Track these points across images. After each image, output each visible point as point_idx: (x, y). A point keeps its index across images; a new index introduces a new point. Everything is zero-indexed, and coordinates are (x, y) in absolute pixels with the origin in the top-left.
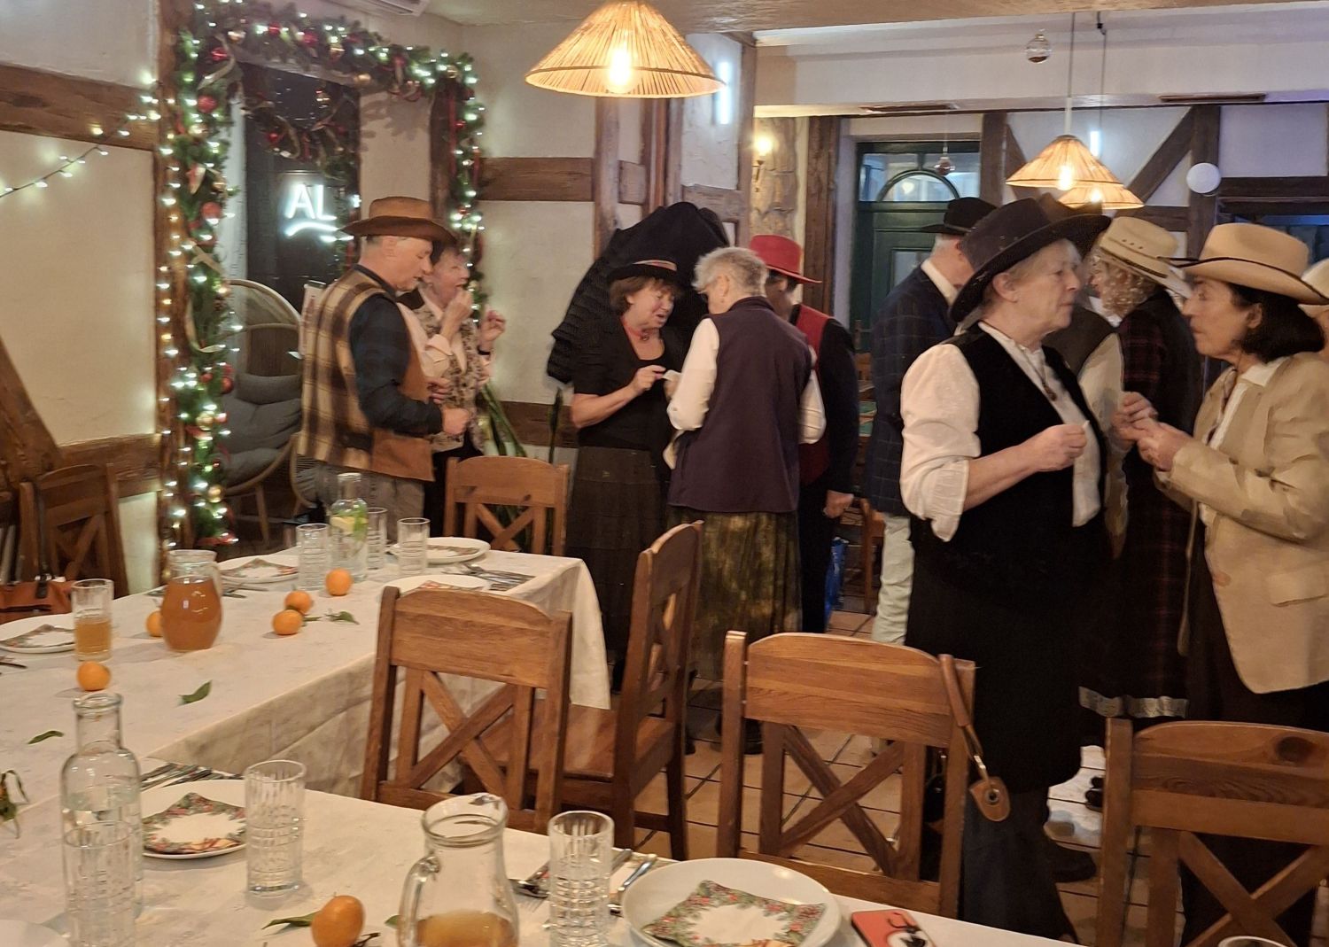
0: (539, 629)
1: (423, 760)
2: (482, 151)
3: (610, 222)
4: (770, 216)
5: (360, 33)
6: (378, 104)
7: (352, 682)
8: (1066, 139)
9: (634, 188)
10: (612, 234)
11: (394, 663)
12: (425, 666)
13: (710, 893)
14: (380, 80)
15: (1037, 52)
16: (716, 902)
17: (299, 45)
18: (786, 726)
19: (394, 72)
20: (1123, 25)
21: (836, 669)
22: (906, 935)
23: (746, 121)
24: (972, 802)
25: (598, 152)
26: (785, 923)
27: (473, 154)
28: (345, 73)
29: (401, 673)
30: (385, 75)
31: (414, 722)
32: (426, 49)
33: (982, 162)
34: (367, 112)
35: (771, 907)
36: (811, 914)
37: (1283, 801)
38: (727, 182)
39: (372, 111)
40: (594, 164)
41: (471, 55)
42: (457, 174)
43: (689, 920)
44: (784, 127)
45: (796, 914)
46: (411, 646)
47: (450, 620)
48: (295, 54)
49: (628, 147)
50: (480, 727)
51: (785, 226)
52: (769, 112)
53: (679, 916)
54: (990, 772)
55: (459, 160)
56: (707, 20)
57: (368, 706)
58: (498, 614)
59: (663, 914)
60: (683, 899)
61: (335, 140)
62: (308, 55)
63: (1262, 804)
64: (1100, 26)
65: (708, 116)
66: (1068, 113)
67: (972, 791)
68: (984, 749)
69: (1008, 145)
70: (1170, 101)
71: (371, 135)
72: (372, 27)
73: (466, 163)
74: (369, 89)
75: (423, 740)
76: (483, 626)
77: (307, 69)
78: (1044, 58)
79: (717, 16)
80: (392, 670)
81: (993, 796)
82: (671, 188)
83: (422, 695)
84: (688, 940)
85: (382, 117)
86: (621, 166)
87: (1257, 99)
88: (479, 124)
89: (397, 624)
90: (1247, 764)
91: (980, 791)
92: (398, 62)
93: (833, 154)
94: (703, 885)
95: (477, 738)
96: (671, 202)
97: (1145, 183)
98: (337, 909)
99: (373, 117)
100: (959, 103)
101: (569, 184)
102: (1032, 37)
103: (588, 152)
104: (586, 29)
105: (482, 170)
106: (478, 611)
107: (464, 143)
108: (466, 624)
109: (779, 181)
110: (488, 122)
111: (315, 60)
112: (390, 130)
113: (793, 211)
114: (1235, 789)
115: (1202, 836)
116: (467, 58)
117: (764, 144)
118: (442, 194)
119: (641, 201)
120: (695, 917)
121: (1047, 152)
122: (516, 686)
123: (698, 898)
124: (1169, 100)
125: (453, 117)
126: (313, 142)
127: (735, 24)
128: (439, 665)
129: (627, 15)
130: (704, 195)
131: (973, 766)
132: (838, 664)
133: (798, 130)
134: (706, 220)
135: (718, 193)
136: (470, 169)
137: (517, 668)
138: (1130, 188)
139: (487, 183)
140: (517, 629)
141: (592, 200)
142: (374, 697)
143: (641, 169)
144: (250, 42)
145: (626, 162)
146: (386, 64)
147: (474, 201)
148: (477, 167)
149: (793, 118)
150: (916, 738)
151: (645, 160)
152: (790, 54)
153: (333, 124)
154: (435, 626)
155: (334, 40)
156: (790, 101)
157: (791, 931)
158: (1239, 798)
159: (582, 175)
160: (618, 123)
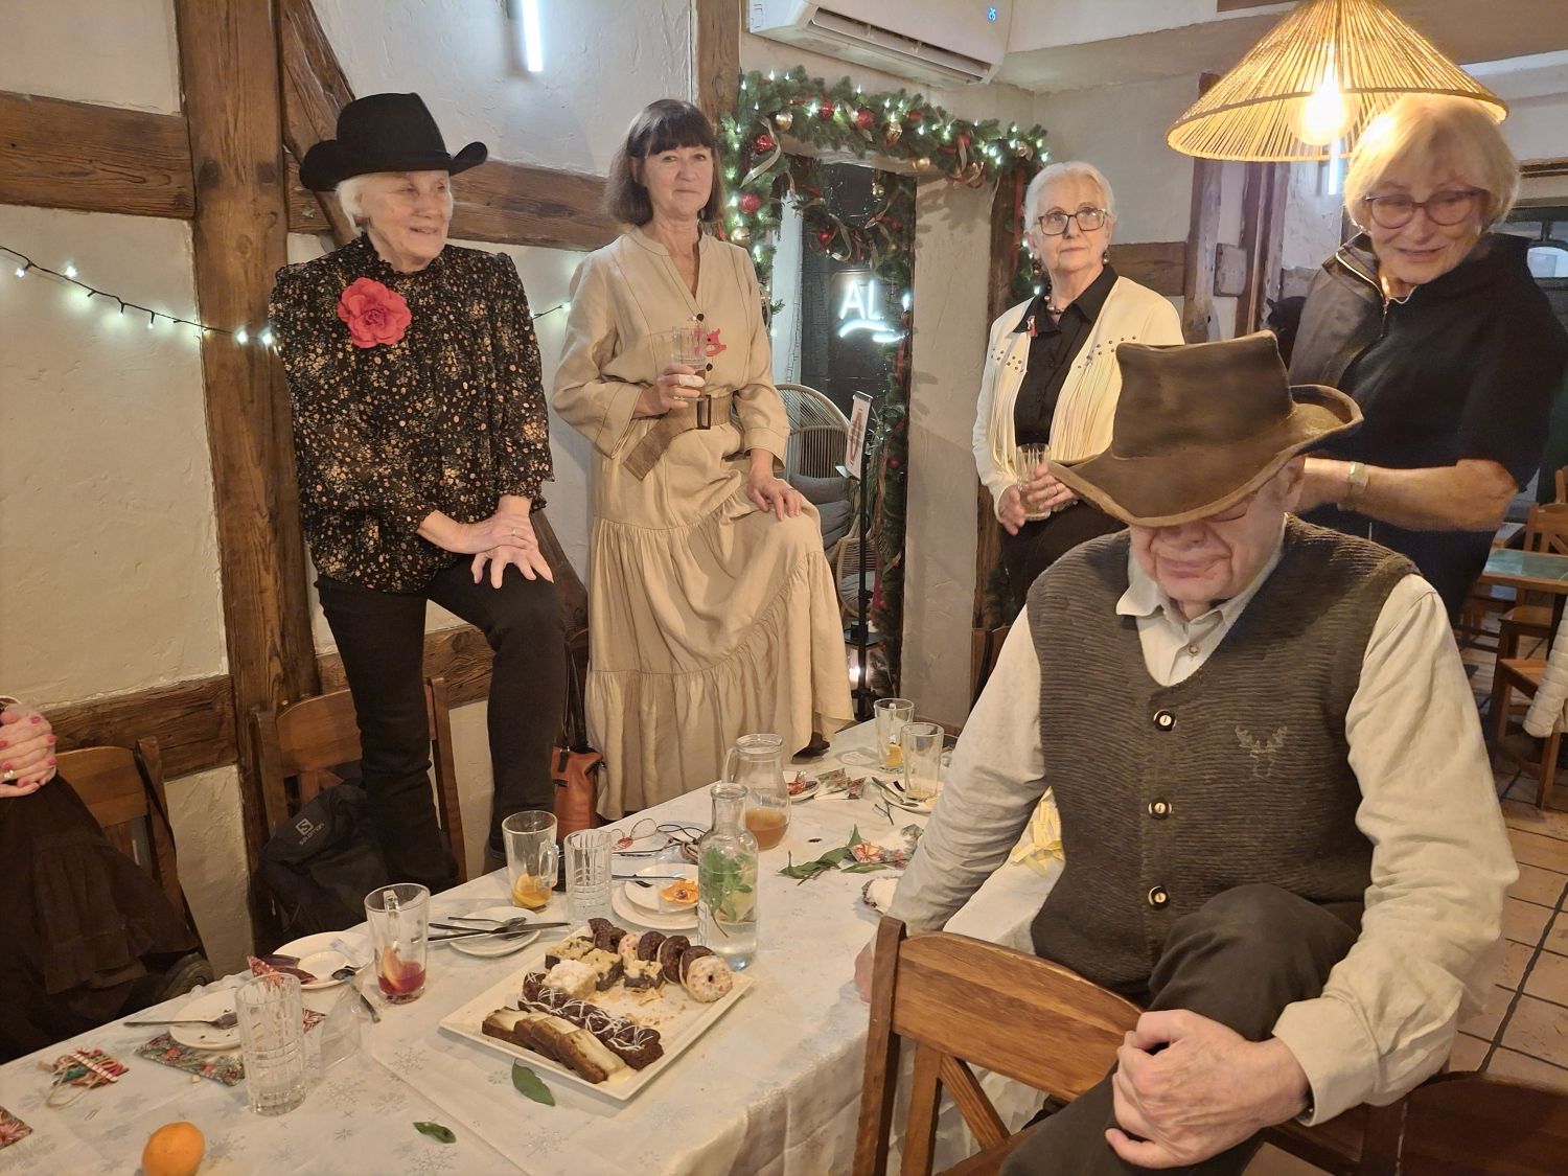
3: (1203, 320)
5: (922, 109)
6: (936, 194)
9: (1234, 277)
11: (898, 1034)
12: (946, 1048)
14: (940, 165)
17: (854, 127)
19: (957, 154)
25: (1194, 234)
28: (902, 159)
30: (946, 158)
32: (996, 123)
34: (924, 204)
39: (929, 202)
40: (1188, 249)
41: (1043, 128)
42: (1020, 268)
46: (921, 1012)
47: (985, 991)
48: (848, 139)
49: (1226, 226)
58: (1065, 1000)
61: (889, 238)
62: (863, 138)
65: (1314, 187)
71: (927, 229)
72: (935, 101)
74: (928, 177)
76: (1038, 1011)
77: (861, 156)
80: (896, 1041)
82: (1270, 276)
83: (940, 1086)
85: (939, 208)
86: (1219, 250)
89: (902, 978)
92: (962, 142)
99: (929, 209)
101: (1155, 275)
103: (1179, 234)
106: (1032, 986)
108: (1012, 1001)
111: (869, 145)
112: (948, 222)
116: (1038, 132)
119: (1241, 293)
126: (866, 241)
128: (969, 1053)
140: (1099, 1031)
141: (1183, 294)
143: (1242, 254)
144: (799, 127)
145: (1226, 245)
146: (948, 144)
151: (1247, 241)
153: (888, 219)
155: (892, 118)
159: (1171, 264)
160: (1219, 198)
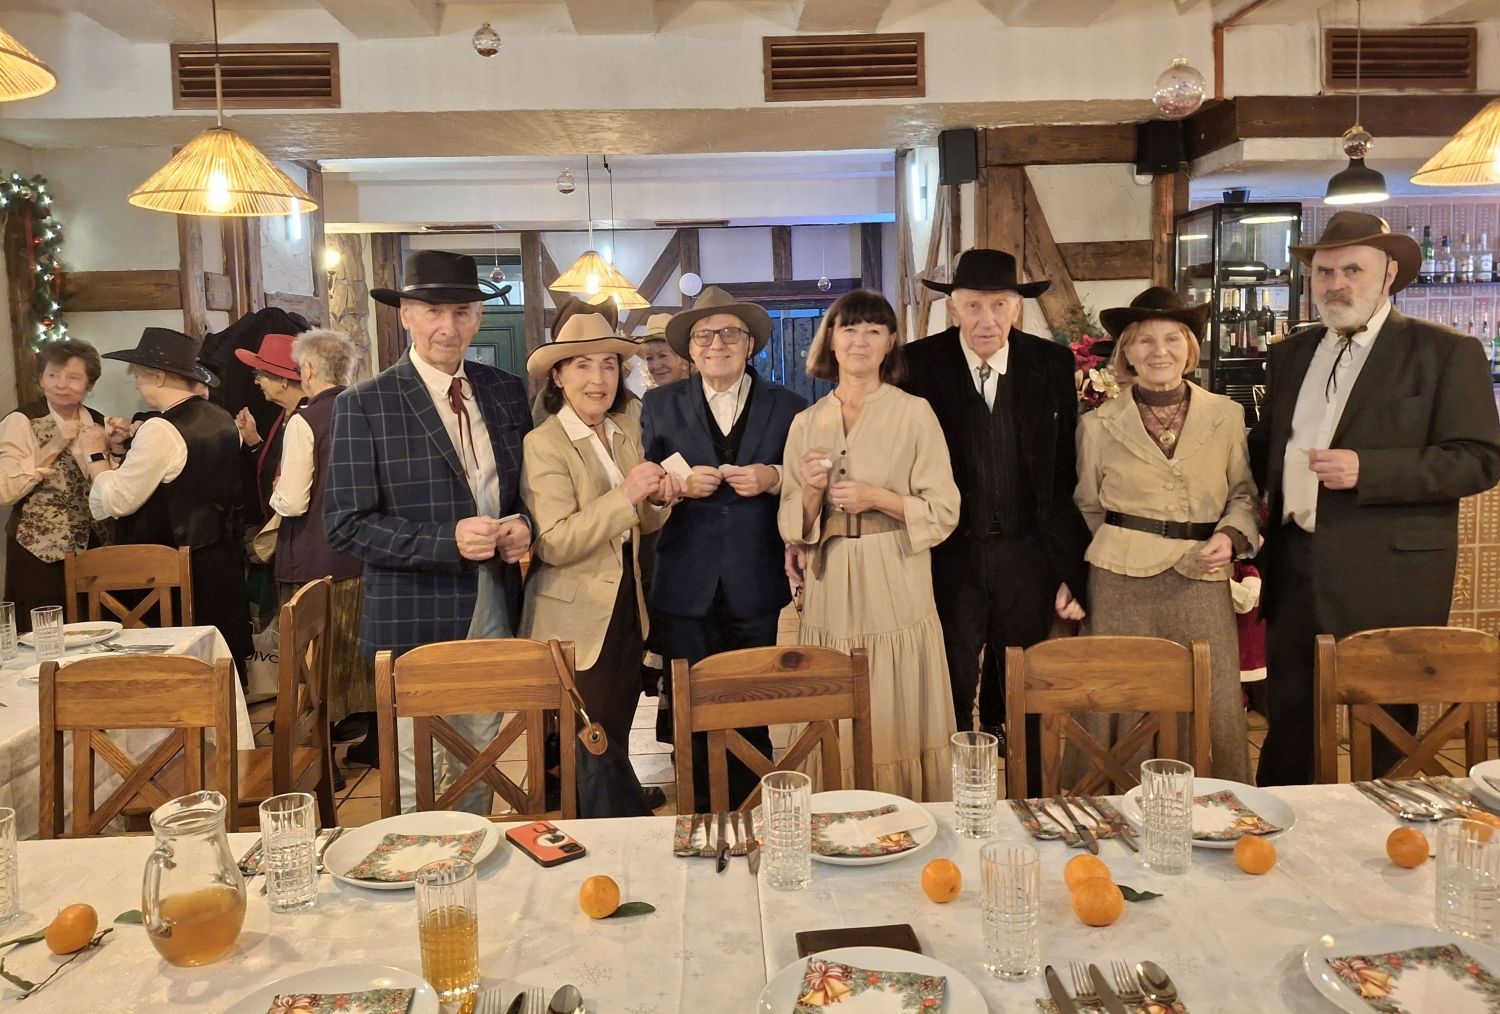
0: (202, 677)
1: (98, 809)
2: (62, 266)
3: (201, 328)
4: (346, 318)
7: (12, 756)
8: (591, 253)
9: (221, 296)
10: (204, 337)
11: (59, 729)
12: (92, 726)
13: (392, 842)
15: (566, 185)
16: (400, 847)
18: (432, 717)
20: (625, 165)
21: (470, 666)
22: (549, 836)
23: (318, 238)
24: (580, 745)
25: (184, 263)
26: (457, 848)
27: (55, 269)
29: (67, 737)
31: (87, 777)
33: (523, 273)
35: (443, 840)
36: (477, 838)
37: (788, 696)
38: (306, 290)
40: (180, 276)
41: (43, 177)
42: (37, 288)
43: (381, 862)
44: (350, 242)
45: (464, 840)
46: (74, 711)
47: (112, 682)
49: (211, 259)
50: (154, 769)
51: (359, 327)
52: (336, 229)
53: (372, 861)
54: (592, 721)
55: (39, 277)
56: (279, 149)
57: (36, 773)
58: (161, 671)
59: (359, 862)
60: (374, 850)
63: (776, 701)
64: (606, 166)
65: (283, 234)
66: (591, 232)
67: (580, 736)
68: (585, 702)
69: (542, 259)
70: (663, 225)
73: (46, 278)
75: (97, 792)
76: (147, 683)
78: (571, 191)
79: (289, 146)
80: (59, 735)
81: (595, 737)
82: (254, 296)
83: (92, 752)
84: (384, 875)
86: (207, 277)
87: (723, 224)
88: (58, 240)
89: (59, 695)
90: (763, 675)
91: (585, 736)
93: (397, 266)
94: (387, 838)
95: (152, 779)
96: (256, 310)
97: (651, 287)
98: (71, 916)
100: (501, 224)
101: (157, 294)
102: (561, 174)
103: (172, 264)
104: (185, 157)
105: (63, 284)
106: (141, 670)
107: (43, 259)
108: (130, 683)
109: (350, 289)
110: (66, 239)
113: (366, 314)
114: (757, 694)
115: (741, 731)
116: (39, 180)
117: (332, 259)
118: (23, 308)
119: (229, 308)
120: (385, 859)
121: (577, 264)
122: (185, 730)
123: (385, 848)
124: (661, 225)
125: (29, 235)
127: (304, 153)
128: (105, 724)
129: (223, 145)
130: (287, 301)
131: (579, 717)
132: (472, 661)
133: (363, 245)
134: (296, 324)
135: (300, 300)
136: (52, 284)
137: (184, 714)
138: (639, 292)
139: (71, 295)
140: (181, 680)
141: (182, 308)
142: (42, 762)
143: (226, 279)
145: (211, 274)
147: (58, 314)
148: (58, 281)
149: (358, 235)
150: (536, 706)
151: (228, 270)
152: (351, 179)
154: (98, 690)
156: (355, 219)
157: (463, 852)
158: (761, 699)
159: (169, 286)
160: (201, 238)
